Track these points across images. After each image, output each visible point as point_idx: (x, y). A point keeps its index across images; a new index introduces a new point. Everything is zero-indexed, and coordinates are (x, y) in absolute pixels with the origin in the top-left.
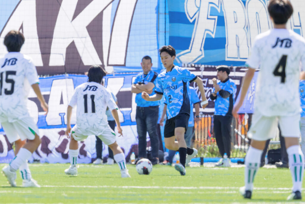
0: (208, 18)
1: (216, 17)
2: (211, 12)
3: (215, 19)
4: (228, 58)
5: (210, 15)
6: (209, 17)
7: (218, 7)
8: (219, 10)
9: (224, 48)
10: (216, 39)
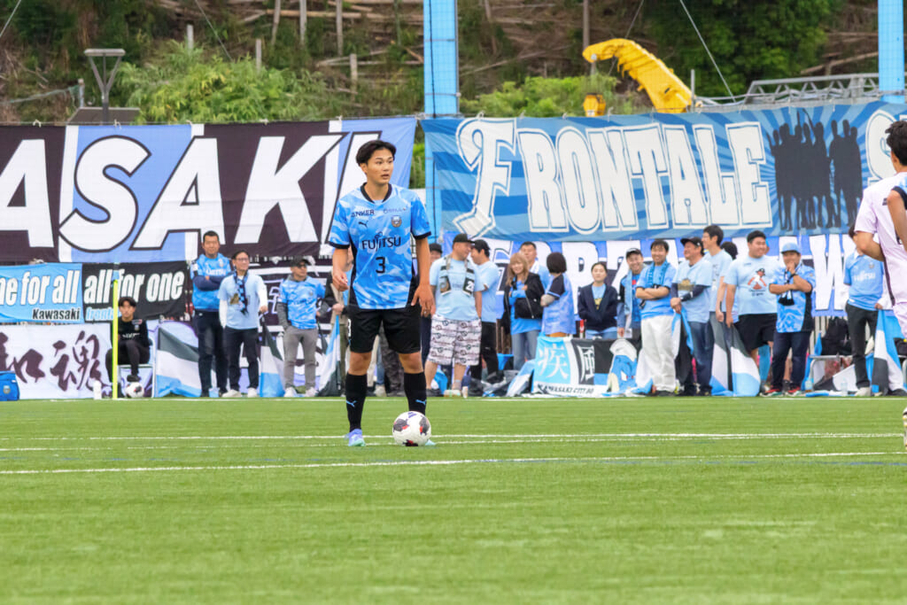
0: (496, 166)
1: (510, 164)
2: (500, 156)
3: (507, 166)
4: (534, 228)
5: (500, 160)
6: (499, 163)
7: (512, 147)
8: (514, 152)
9: (525, 211)
10: (512, 198)
